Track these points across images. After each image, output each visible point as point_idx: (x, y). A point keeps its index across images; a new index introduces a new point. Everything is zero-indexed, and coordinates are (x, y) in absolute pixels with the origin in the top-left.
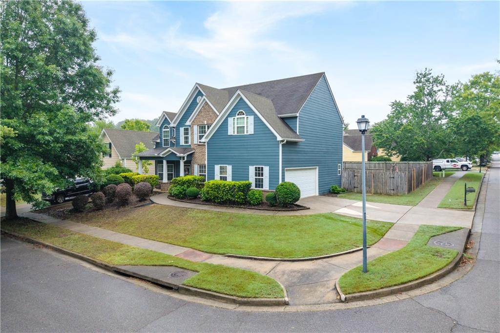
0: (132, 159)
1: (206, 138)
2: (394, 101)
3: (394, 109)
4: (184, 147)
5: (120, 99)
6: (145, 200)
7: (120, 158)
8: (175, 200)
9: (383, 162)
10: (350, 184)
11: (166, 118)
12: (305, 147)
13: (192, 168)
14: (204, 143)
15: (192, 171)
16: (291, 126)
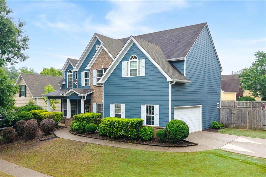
0: (42, 98)
1: (103, 80)
2: (257, 52)
3: (258, 58)
4: (84, 88)
5: (29, 46)
6: (50, 134)
7: (33, 97)
8: (75, 134)
9: (250, 101)
10: (228, 120)
11: (70, 64)
12: (191, 88)
13: (92, 106)
14: (102, 84)
15: (91, 108)
16: (178, 69)
